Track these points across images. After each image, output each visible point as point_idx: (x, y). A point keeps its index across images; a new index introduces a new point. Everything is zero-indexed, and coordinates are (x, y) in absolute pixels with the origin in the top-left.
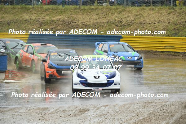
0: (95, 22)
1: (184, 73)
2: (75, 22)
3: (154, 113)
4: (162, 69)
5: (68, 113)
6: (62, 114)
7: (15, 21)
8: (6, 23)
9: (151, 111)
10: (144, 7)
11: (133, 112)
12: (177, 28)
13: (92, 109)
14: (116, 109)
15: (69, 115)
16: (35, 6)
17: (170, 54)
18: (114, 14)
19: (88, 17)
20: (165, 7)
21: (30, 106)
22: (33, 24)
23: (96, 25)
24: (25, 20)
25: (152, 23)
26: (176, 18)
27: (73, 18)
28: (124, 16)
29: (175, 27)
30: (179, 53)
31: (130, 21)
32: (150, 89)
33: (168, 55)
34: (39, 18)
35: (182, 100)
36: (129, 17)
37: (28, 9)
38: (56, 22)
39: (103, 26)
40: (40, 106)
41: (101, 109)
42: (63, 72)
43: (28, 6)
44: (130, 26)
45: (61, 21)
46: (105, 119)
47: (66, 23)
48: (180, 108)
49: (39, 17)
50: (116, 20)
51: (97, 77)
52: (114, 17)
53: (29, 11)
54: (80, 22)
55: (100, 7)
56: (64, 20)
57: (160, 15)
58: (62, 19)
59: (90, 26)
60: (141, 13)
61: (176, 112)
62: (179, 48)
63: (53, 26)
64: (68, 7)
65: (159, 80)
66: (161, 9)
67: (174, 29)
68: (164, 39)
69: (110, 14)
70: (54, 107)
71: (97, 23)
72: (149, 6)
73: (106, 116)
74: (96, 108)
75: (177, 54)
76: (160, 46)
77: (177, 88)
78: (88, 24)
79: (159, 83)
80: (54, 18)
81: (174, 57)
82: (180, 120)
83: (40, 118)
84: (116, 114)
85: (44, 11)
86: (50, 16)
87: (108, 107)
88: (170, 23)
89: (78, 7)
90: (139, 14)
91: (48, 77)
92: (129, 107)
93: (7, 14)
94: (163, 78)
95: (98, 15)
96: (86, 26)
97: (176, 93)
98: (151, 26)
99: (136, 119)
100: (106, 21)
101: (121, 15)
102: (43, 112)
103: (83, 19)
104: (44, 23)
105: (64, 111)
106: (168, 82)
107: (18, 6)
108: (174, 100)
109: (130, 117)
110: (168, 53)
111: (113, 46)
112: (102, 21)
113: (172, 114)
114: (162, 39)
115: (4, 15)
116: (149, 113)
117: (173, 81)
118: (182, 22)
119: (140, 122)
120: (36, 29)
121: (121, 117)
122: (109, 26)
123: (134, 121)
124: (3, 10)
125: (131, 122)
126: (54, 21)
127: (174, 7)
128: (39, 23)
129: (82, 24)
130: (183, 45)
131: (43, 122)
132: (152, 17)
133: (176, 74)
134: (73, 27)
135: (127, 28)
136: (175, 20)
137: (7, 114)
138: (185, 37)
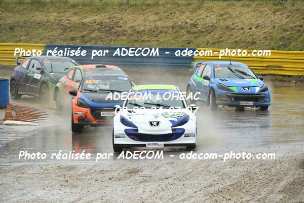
0: (153, 25)
1: (297, 110)
2: (121, 27)
3: (249, 176)
5: (108, 175)
6: (99, 176)
7: (21, 24)
8: (7, 27)
9: (244, 172)
10: (233, 1)
11: (215, 173)
12: (287, 37)
13: (149, 168)
14: (187, 168)
15: (110, 179)
17: (276, 79)
18: (184, 13)
19: (141, 18)
20: (268, 2)
21: (46, 164)
22: (51, 30)
23: (154, 31)
24: (39, 23)
25: (246, 28)
26: (286, 21)
27: (117, 20)
28: (201, 17)
29: (284, 34)
30: (289, 76)
31: (211, 24)
32: (243, 136)
33: (272, 80)
34: (62, 20)
35: (295, 154)
36: (209, 18)
37: (44, 5)
38: (88, 26)
39: (165, 33)
40: (63, 164)
41: (163, 169)
42: (103, 114)
44: (210, 33)
45: (98, 24)
46: (168, 185)
47: (105, 27)
48: (292, 168)
49: (62, 18)
50: (187, 23)
51: (155, 123)
52: (184, 17)
53: (45, 8)
54: (129, 25)
56: (102, 23)
57: (259, 14)
58: (99, 20)
59: (145, 33)
60: (228, 12)
61: (286, 174)
62: (291, 69)
63: (84, 33)
64: (109, 1)
66: (260, 4)
67: (283, 37)
69: (177, 12)
70: (86, 165)
71: (156, 27)
73: (171, 181)
74: (154, 168)
75: (287, 79)
76: (259, 65)
77: (287, 133)
78: (142, 28)
80: (87, 19)
81: (281, 83)
82: (292, 187)
83: (63, 183)
84: (188, 177)
85: (69, 8)
86: (79, 16)
87: (174, 164)
88: (276, 28)
89: (125, 1)
90: (226, 13)
91: (76, 122)
92: (209, 166)
93: (10, 12)
95: (158, 14)
96: (139, 32)
97: (286, 142)
98: (244, 33)
99: (219, 185)
100: (171, 24)
101: (196, 14)
102: (68, 173)
103: (134, 21)
104: (69, 28)
105: (102, 172)
108: (282, 155)
109: (211, 181)
110: (271, 77)
112: (164, 25)
113: (278, 177)
115: (3, 15)
116: (242, 176)
117: (281, 123)
118: (296, 27)
119: (226, 191)
120: (56, 37)
121: (195, 182)
122: (175, 32)
123: (216, 188)
124: (3, 5)
125: (212, 190)
126: (86, 24)
127: (283, 2)
128: (62, 27)
129: (131, 29)
130: (297, 64)
131: (68, 190)
132: (247, 18)
133: (285, 112)
134: (117, 35)
135: (205, 36)
136: (284, 23)
137: (9, 176)
138: (301, 50)
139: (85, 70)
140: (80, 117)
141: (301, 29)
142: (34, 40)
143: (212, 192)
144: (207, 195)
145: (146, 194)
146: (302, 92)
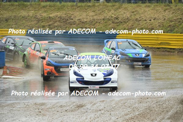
0: (92, 18)
1: (179, 69)
2: (72, 19)
3: (150, 109)
4: (158, 65)
5: (65, 109)
6: (60, 109)
7: (12, 17)
8: (4, 20)
9: (147, 106)
10: (140, 4)
11: (129, 107)
12: (172, 25)
13: (89, 104)
14: (112, 104)
15: (66, 111)
16: (33, 3)
17: (166, 51)
18: (110, 11)
19: (85, 14)
20: (161, 4)
21: (27, 101)
22: (30, 21)
23: (92, 22)
24: (23, 17)
25: (148, 20)
26: (172, 15)
27: (70, 15)
28: (121, 13)
29: (171, 23)
30: (174, 49)
31: (126, 18)
32: (146, 85)
33: (163, 51)
34: (37, 15)
35: (177, 96)
36: (125, 14)
37: (26, 6)
38: (53, 19)
39: (99, 23)
40: (38, 102)
41: (98, 105)
42: (62, 70)
43: (25, 3)
44: (126, 23)
45: (59, 18)
46: (101, 114)
47: (63, 20)
48: (176, 104)
50: (112, 17)
51: (94, 75)
52: (110, 13)
53: (27, 8)
54: (77, 18)
55: (97, 4)
56: (61, 17)
57: (155, 12)
58: (60, 16)
59: (87, 23)
60: (137, 10)
61: (172, 108)
62: (175, 45)
63: (50, 23)
64: (65, 4)
65: (154, 76)
66: (156, 6)
67: (170, 25)
68: (159, 36)
69: (106, 11)
70: (52, 102)
71: (94, 20)
72: (145, 3)
73: (102, 112)
74: (92, 104)
75: (172, 50)
76: (155, 42)
77: (173, 83)
78: (85, 20)
79: (154, 79)
80: (52, 15)
81: (169, 53)
82: (176, 115)
83: (37, 113)
84: (113, 109)
85: (41, 8)
86: (47, 13)
87: (105, 102)
88: (166, 20)
89: (75, 4)
90: (136, 11)
91: (46, 74)
92: (126, 103)
93: (6, 10)
94: (158, 74)
95: (94, 11)
96: (83, 22)
97: (172, 88)
98: (146, 23)
99: (132, 114)
100: (103, 18)
101: (118, 12)
102: (41, 107)
103: (80, 16)
104: (42, 20)
105: (61, 106)
106: (163, 78)
107: (16, 3)
108: (169, 96)
109: (126, 112)
110: (163, 50)
111: (121, 43)
112: (98, 18)
113: (167, 109)
114: (158, 36)
115: (2, 12)
116: (145, 109)
117: (169, 77)
118: (178, 19)
119: (136, 118)
120: (34, 26)
121: (117, 113)
122: (105, 23)
123: (130, 116)
124: (2, 6)
125: (127, 117)
126: (51, 18)
127: (170, 4)
128: (37, 19)
129: (79, 20)
130: (179, 41)
131: (41, 117)
132: (148, 14)
133: (172, 70)
134: (70, 24)
135: (123, 25)
136: (171, 17)
137: (5, 109)
138: (181, 33)
139: (42, 44)
140: (48, 72)
141: (181, 20)
142: (20, 27)
143: (127, 119)
144: (124, 120)
145: (87, 120)
146: (181, 58)
